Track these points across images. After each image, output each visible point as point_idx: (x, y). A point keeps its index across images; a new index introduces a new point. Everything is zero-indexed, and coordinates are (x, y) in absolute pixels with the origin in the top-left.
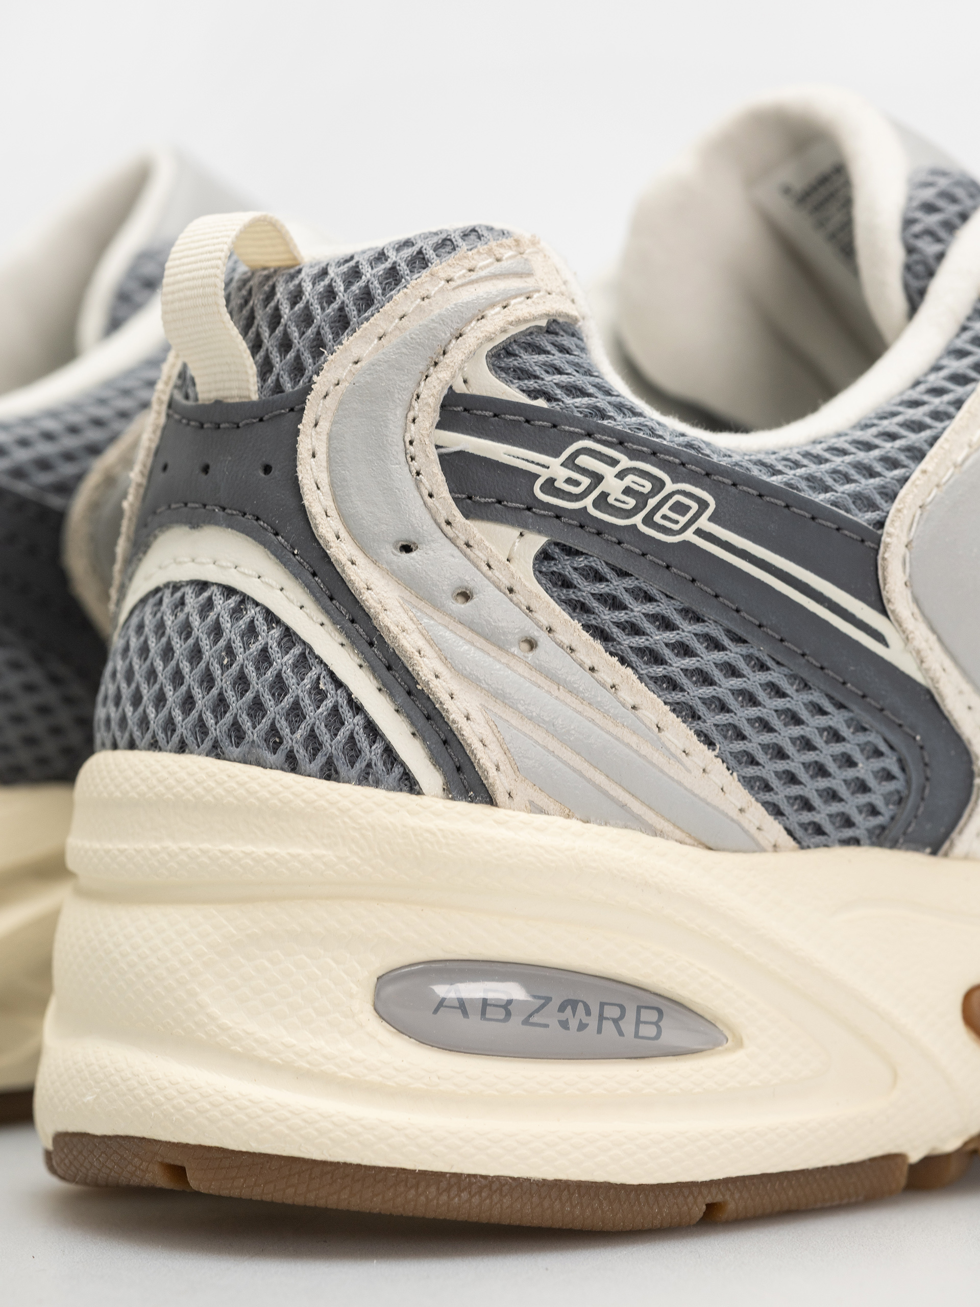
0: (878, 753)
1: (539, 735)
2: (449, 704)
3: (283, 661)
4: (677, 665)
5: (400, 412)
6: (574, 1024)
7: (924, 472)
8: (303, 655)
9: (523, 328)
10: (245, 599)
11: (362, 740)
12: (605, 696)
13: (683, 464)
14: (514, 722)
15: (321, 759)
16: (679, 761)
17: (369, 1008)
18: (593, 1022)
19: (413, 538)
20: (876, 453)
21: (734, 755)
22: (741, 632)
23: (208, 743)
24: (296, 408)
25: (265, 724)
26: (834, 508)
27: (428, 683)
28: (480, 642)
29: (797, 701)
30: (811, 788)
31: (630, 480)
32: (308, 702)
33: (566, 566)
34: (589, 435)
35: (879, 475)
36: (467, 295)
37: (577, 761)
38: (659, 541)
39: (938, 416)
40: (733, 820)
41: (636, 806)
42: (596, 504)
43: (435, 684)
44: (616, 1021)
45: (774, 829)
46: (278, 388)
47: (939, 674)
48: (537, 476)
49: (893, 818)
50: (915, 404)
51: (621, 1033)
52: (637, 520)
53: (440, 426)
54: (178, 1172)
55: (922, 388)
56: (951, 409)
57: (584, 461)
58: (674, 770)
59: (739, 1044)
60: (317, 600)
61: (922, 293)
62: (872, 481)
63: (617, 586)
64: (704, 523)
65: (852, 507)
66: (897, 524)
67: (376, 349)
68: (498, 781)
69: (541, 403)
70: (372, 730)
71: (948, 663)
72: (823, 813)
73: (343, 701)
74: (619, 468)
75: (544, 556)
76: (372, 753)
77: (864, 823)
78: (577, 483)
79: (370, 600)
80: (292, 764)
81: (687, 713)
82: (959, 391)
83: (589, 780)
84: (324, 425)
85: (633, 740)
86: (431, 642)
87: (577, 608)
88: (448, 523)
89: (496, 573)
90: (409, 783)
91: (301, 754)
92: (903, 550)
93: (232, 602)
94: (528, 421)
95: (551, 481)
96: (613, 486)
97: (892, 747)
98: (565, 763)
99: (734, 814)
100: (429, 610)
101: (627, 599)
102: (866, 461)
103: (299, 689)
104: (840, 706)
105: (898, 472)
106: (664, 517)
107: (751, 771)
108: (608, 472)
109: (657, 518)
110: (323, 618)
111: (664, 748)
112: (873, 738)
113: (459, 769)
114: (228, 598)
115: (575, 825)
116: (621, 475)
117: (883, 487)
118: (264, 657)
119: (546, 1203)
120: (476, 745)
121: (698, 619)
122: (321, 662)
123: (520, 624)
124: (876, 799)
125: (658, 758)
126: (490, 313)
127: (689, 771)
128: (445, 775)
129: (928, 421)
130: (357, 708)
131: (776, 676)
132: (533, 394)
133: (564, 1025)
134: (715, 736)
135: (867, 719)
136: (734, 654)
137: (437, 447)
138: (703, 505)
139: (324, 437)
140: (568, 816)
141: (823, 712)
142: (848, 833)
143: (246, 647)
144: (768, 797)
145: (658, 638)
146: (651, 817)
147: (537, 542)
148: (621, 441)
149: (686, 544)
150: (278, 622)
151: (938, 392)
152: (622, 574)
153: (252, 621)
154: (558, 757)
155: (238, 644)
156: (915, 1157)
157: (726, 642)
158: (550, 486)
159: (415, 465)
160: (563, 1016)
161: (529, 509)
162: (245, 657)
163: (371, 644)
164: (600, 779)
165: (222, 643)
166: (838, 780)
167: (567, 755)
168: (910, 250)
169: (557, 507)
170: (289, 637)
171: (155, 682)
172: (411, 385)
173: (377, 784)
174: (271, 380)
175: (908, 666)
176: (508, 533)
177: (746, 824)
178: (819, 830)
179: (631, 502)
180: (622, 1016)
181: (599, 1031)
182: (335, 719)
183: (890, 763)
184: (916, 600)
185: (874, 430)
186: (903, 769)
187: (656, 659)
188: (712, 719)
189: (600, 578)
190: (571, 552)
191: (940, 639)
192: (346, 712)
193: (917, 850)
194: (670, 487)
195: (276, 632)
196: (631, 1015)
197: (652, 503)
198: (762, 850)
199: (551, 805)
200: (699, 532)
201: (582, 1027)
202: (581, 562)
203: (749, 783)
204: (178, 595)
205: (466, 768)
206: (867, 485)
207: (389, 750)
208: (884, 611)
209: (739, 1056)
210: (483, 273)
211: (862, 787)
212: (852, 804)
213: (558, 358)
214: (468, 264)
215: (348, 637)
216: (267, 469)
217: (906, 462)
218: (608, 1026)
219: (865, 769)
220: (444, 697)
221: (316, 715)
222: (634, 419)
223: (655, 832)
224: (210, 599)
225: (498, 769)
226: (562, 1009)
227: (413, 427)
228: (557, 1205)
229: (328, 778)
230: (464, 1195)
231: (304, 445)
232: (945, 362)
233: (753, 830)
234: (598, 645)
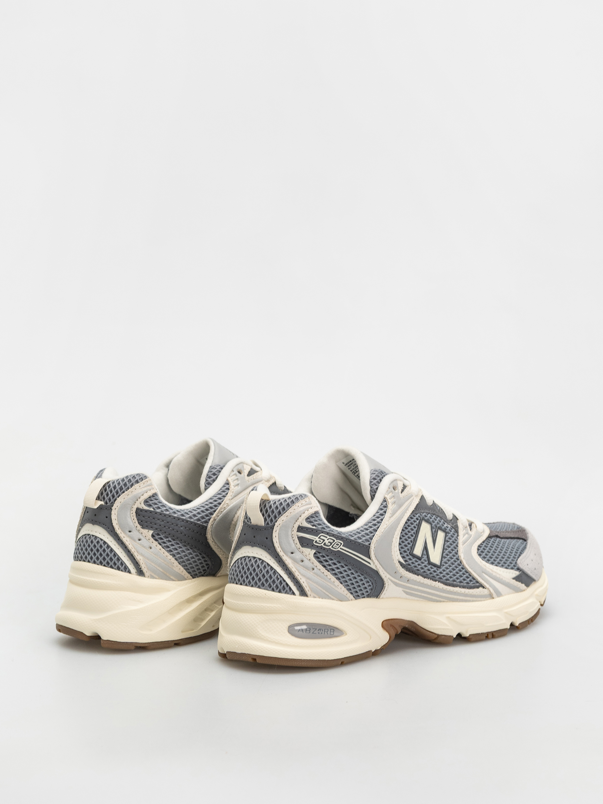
0: (368, 582)
1: (315, 585)
2: (300, 581)
3: (271, 573)
4: (337, 571)
5: (291, 529)
6: (320, 633)
7: (377, 535)
8: (274, 571)
9: (311, 514)
10: (263, 561)
11: (285, 586)
12: (325, 577)
13: (338, 537)
14: (311, 583)
15: (278, 590)
16: (337, 587)
17: (287, 631)
18: (323, 632)
19: (293, 551)
20: (368, 531)
21: (346, 585)
22: (347, 564)
23: (257, 586)
24: (272, 528)
25: (268, 583)
26: (362, 543)
27: (297, 577)
28: (305, 569)
29: (356, 575)
30: (358, 589)
31: (329, 540)
32: (276, 579)
33: (319, 555)
34: (322, 533)
35: (369, 535)
36: (302, 509)
37: (321, 589)
38: (334, 551)
39: (378, 522)
40: (345, 596)
41: (330, 595)
42: (324, 544)
43: (298, 577)
44: (327, 632)
45: (351, 597)
46: (268, 524)
47: (379, 568)
48: (314, 540)
49: (370, 593)
50: (374, 520)
51: (328, 634)
52: (330, 547)
53: (297, 531)
54: (255, 660)
55: (375, 517)
56: (381, 521)
57: (322, 537)
58: (336, 589)
59: (346, 634)
60: (277, 562)
61: (374, 496)
62: (368, 536)
63: (327, 558)
64: (341, 547)
65: (365, 542)
66: (373, 544)
67: (286, 518)
68: (309, 593)
69: (314, 527)
70: (287, 585)
71: (380, 566)
72: (359, 593)
73: (282, 579)
74: (327, 538)
75: (315, 553)
76: (288, 589)
77: (366, 594)
78: (321, 541)
79: (287, 562)
80: (273, 590)
81: (338, 579)
82: (382, 517)
83: (323, 592)
84: (277, 531)
85: (330, 584)
86: (297, 570)
87: (320, 562)
88: (299, 549)
89: (307, 557)
90: (294, 594)
91: (275, 589)
92: (374, 548)
93: (261, 561)
94: (312, 531)
95: (316, 541)
96: (327, 542)
97: (370, 581)
98: (319, 589)
99: (345, 595)
100: (296, 564)
101: (329, 560)
102: (366, 528)
103: (274, 578)
104: (362, 575)
105: (372, 534)
106: (335, 546)
107: (348, 587)
108: (326, 539)
109: (334, 546)
110: (278, 565)
111: (335, 585)
112: (368, 580)
113: (302, 591)
114: (260, 560)
115: (321, 599)
116: (328, 539)
117: (370, 537)
118: (268, 572)
119: (317, 663)
120: (305, 587)
121: (340, 563)
122: (278, 573)
123: (312, 566)
124: (368, 590)
125: (334, 587)
126: (306, 512)
127: (338, 589)
128: (300, 592)
129: (377, 524)
130: (284, 581)
131: (352, 571)
132: (313, 526)
133: (319, 633)
134: (343, 582)
135: (367, 577)
136: (346, 568)
137: (297, 535)
138: (341, 544)
139: (277, 534)
140: (319, 598)
141: (360, 576)
142: (363, 596)
143: (264, 569)
144: (351, 591)
145: (334, 567)
146: (332, 597)
147: (314, 551)
148: (328, 534)
149: (338, 551)
150: (270, 565)
151: (378, 517)
152: (328, 556)
153: (265, 565)
154: (318, 588)
155: (263, 569)
156: (373, 651)
157: (344, 566)
158: (316, 542)
159: (293, 539)
160: (319, 632)
161: (313, 546)
162: (264, 571)
163: (287, 570)
164: (324, 591)
165: (260, 569)
166: (362, 588)
167: (319, 588)
168: (371, 487)
169: (317, 546)
170: (272, 568)
171: (246, 574)
172: (293, 525)
173: (288, 594)
174: (267, 522)
175: (374, 567)
176: (309, 550)
177: (347, 596)
178: (358, 596)
179: (329, 544)
180: (328, 631)
181: (324, 634)
182: (281, 583)
183: (370, 584)
184: (375, 557)
185: (368, 526)
186: (372, 584)
187: (333, 570)
188: (342, 580)
189: (324, 557)
190: (319, 553)
191: (379, 563)
192: (283, 581)
193: (374, 598)
194: (336, 541)
195: (269, 567)
196: (329, 631)
197: (333, 544)
198: (349, 600)
199: (317, 596)
200: (340, 548)
201: (322, 633)
202: (321, 554)
203: (348, 589)
204: (250, 559)
205: (303, 591)
206: (368, 537)
207: (290, 588)
208: (370, 559)
209: (346, 636)
210: (304, 504)
211: (366, 588)
212: (364, 591)
213: (316, 519)
214: (301, 503)
215: (283, 568)
216: (267, 538)
217: (374, 532)
218: (326, 633)
219: (366, 585)
220: (300, 579)
221: (277, 582)
222: (329, 529)
223: (333, 599)
224: (256, 560)
225: (308, 591)
226: (318, 630)
227: (293, 532)
228: (318, 664)
229: (279, 592)
230: (304, 663)
231: (274, 535)
232: (379, 511)
233: (348, 597)
234: (324, 569)
